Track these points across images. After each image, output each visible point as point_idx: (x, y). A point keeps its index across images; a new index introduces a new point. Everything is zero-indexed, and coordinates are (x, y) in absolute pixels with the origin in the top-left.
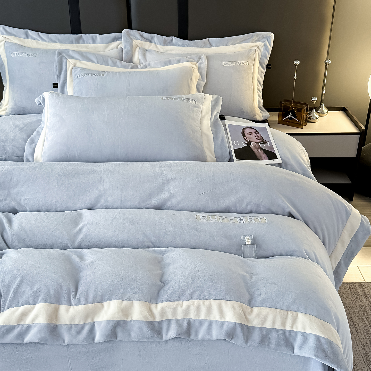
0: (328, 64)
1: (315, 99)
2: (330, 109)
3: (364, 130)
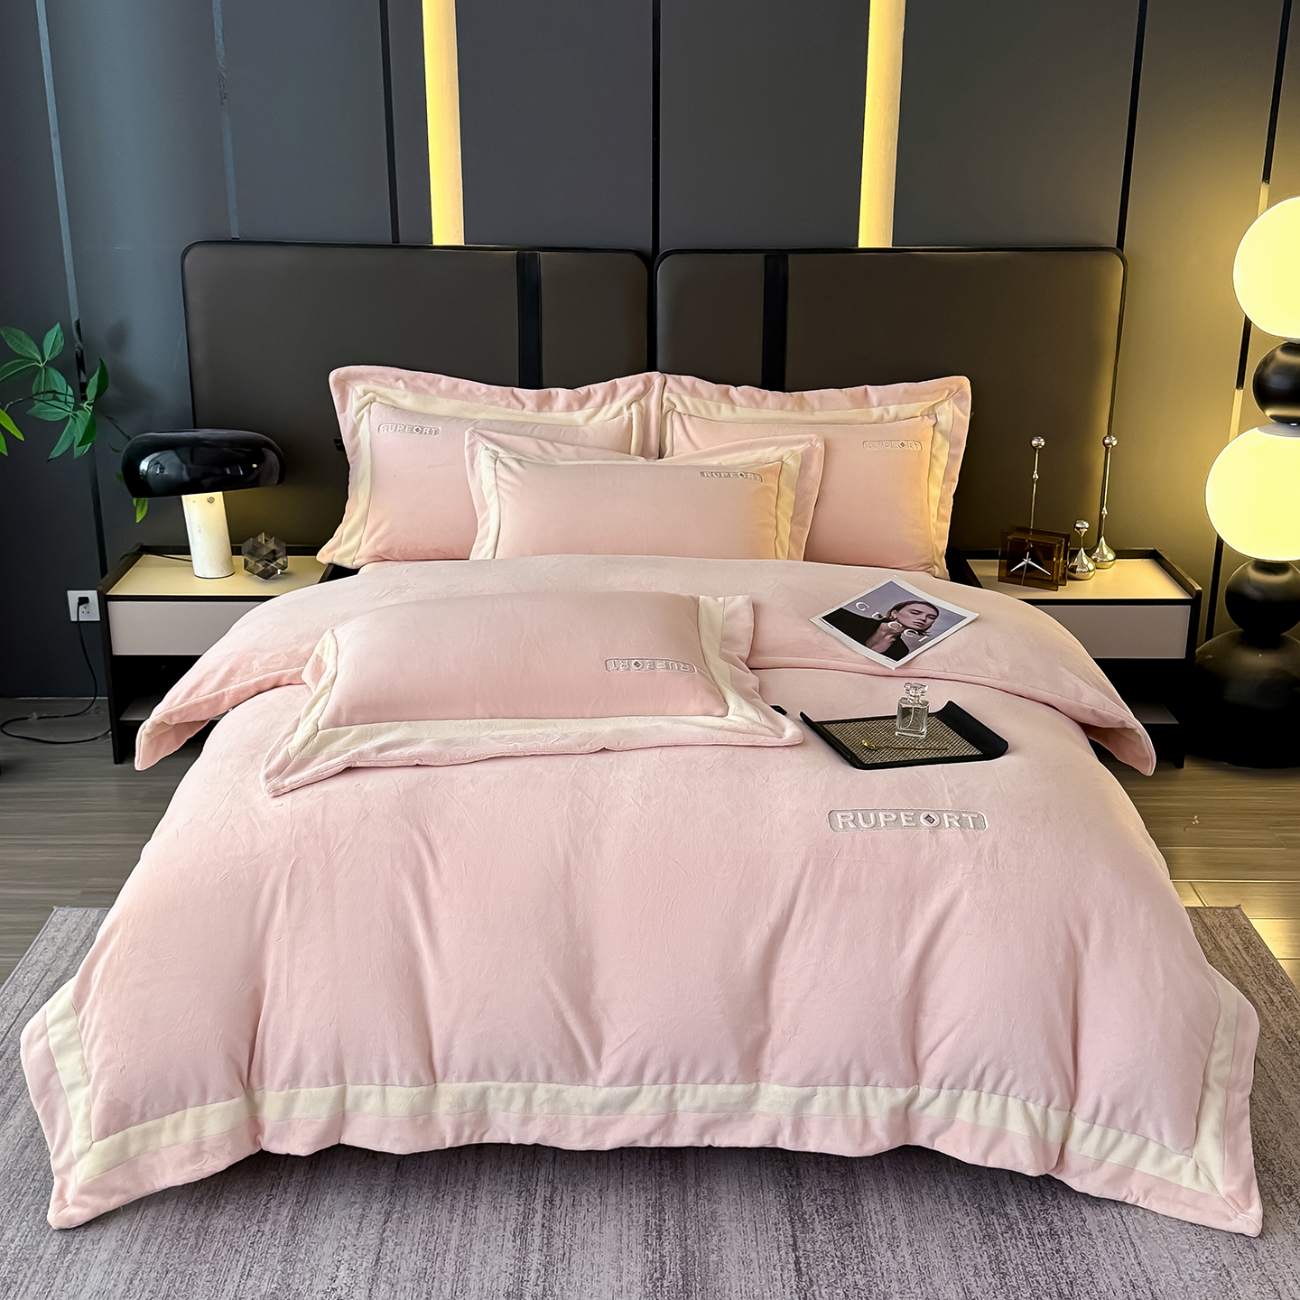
0: (1110, 446)
1: (1083, 526)
2: (1120, 554)
3: (1199, 593)
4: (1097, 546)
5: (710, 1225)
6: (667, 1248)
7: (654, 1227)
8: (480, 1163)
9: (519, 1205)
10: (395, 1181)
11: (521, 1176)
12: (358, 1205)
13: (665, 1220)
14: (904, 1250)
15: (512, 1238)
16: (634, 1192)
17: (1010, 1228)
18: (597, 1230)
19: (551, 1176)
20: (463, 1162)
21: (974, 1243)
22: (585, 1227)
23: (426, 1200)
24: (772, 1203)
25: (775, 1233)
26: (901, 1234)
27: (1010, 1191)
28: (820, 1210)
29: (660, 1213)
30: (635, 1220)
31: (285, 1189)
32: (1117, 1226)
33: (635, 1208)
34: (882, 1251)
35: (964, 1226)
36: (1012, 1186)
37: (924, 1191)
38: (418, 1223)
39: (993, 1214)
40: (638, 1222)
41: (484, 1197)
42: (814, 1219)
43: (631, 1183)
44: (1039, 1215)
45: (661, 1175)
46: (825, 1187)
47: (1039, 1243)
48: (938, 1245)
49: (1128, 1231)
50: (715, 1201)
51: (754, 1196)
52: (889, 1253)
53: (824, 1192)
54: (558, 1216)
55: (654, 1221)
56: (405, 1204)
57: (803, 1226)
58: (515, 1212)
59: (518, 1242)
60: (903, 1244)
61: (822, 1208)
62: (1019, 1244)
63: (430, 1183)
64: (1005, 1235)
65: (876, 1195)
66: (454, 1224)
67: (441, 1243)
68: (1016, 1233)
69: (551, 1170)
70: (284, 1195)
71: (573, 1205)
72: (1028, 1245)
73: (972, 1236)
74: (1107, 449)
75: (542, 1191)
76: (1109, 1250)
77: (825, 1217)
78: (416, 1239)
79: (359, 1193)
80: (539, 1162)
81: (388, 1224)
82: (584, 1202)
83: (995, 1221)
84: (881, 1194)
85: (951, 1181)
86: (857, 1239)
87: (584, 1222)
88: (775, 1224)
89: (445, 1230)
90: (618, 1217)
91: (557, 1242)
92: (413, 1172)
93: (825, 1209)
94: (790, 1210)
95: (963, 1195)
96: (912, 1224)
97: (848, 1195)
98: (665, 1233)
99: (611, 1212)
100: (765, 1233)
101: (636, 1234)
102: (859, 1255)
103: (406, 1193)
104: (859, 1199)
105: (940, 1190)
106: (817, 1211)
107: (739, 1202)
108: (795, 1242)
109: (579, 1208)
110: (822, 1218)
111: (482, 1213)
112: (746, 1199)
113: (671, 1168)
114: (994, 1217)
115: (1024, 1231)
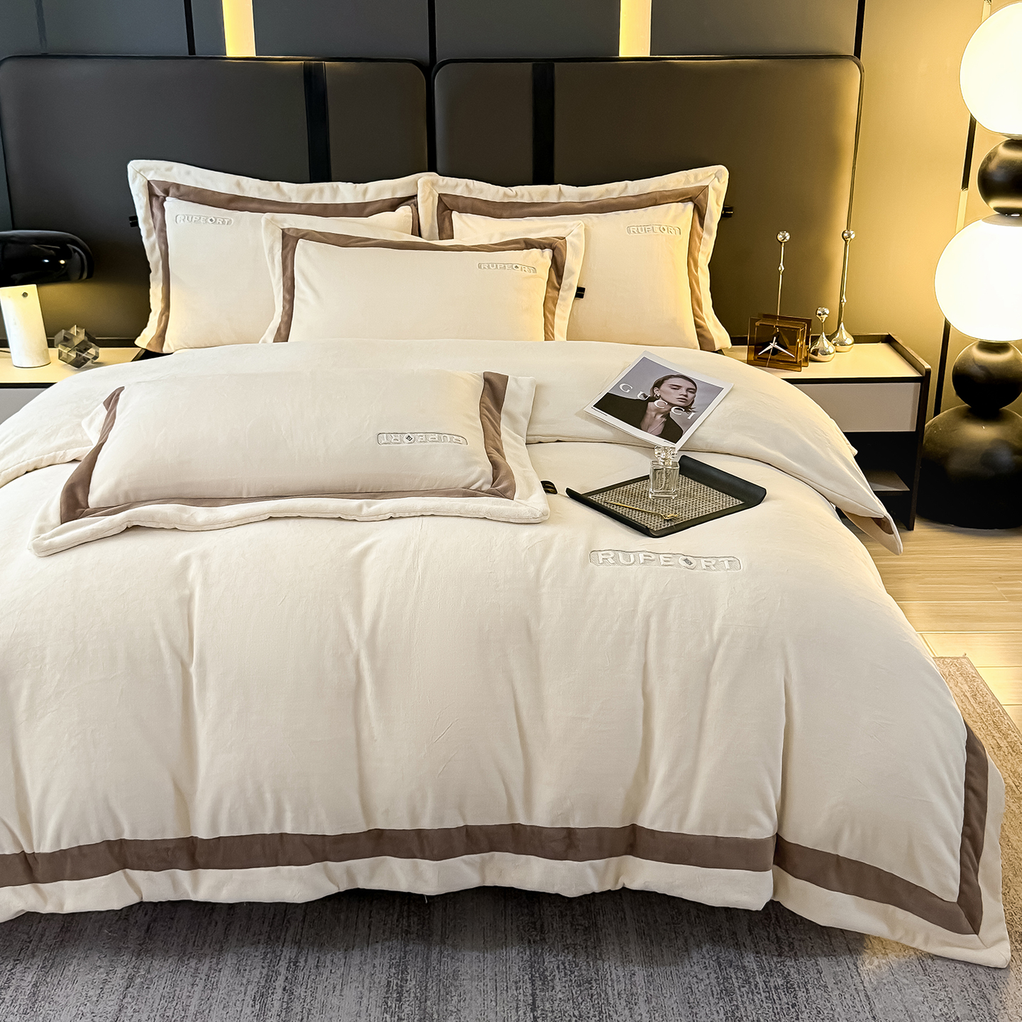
0: (849, 239)
2: (858, 339)
3: (928, 372)
4: (837, 332)
5: (452, 984)
6: (406, 1010)
7: (395, 988)
8: (229, 924)
9: (263, 968)
10: (143, 944)
11: (269, 937)
12: (102, 970)
13: (407, 980)
14: (642, 1008)
15: (252, 1002)
16: (380, 950)
17: (747, 981)
18: (337, 993)
19: (298, 937)
20: (213, 923)
21: (711, 998)
22: (326, 989)
23: (171, 964)
24: (515, 958)
25: (515, 992)
26: (639, 990)
27: (748, 942)
28: (562, 967)
29: (402, 973)
30: (377, 981)
31: (33, 953)
32: (852, 977)
33: (378, 968)
34: (619, 1009)
35: (702, 980)
36: (750, 937)
37: (663, 944)
38: (160, 988)
39: (731, 966)
40: (379, 983)
41: (229, 959)
42: (555, 976)
43: (377, 942)
44: (776, 967)
45: (407, 932)
46: (568, 943)
47: (775, 997)
48: (676, 1002)
49: (862, 983)
50: (458, 959)
51: (497, 953)
52: (627, 1012)
53: (566, 947)
54: (301, 979)
55: (395, 982)
56: (150, 967)
57: (543, 984)
58: (258, 976)
59: (257, 1007)
60: (641, 1000)
61: (563, 964)
62: (756, 999)
63: (178, 945)
64: (742, 989)
65: (617, 949)
66: (196, 988)
67: (181, 1008)
68: (753, 987)
69: (300, 930)
70: (30, 960)
71: (317, 966)
72: (764, 999)
73: (709, 990)
74: (846, 243)
75: (288, 953)
76: (845, 1004)
77: (566, 974)
78: (156, 1005)
79: (106, 956)
80: (289, 922)
81: (130, 989)
82: (328, 963)
83: (733, 975)
84: (622, 948)
85: (691, 933)
86: (596, 996)
87: (326, 984)
88: (516, 983)
89: (186, 994)
90: (361, 978)
91: (297, 1006)
92: (163, 933)
93: (566, 965)
94: (531, 967)
95: (702, 948)
96: (651, 979)
97: (589, 949)
98: (406, 995)
99: (354, 973)
100: (505, 992)
101: (376, 996)
102: (596, 1013)
103: (153, 956)
104: (600, 955)
105: (680, 942)
106: (558, 967)
107: (482, 959)
108: (534, 1001)
109: (322, 970)
110: (563, 974)
111: (226, 976)
112: (489, 956)
113: (418, 925)
114: (732, 970)
115: (761, 985)
